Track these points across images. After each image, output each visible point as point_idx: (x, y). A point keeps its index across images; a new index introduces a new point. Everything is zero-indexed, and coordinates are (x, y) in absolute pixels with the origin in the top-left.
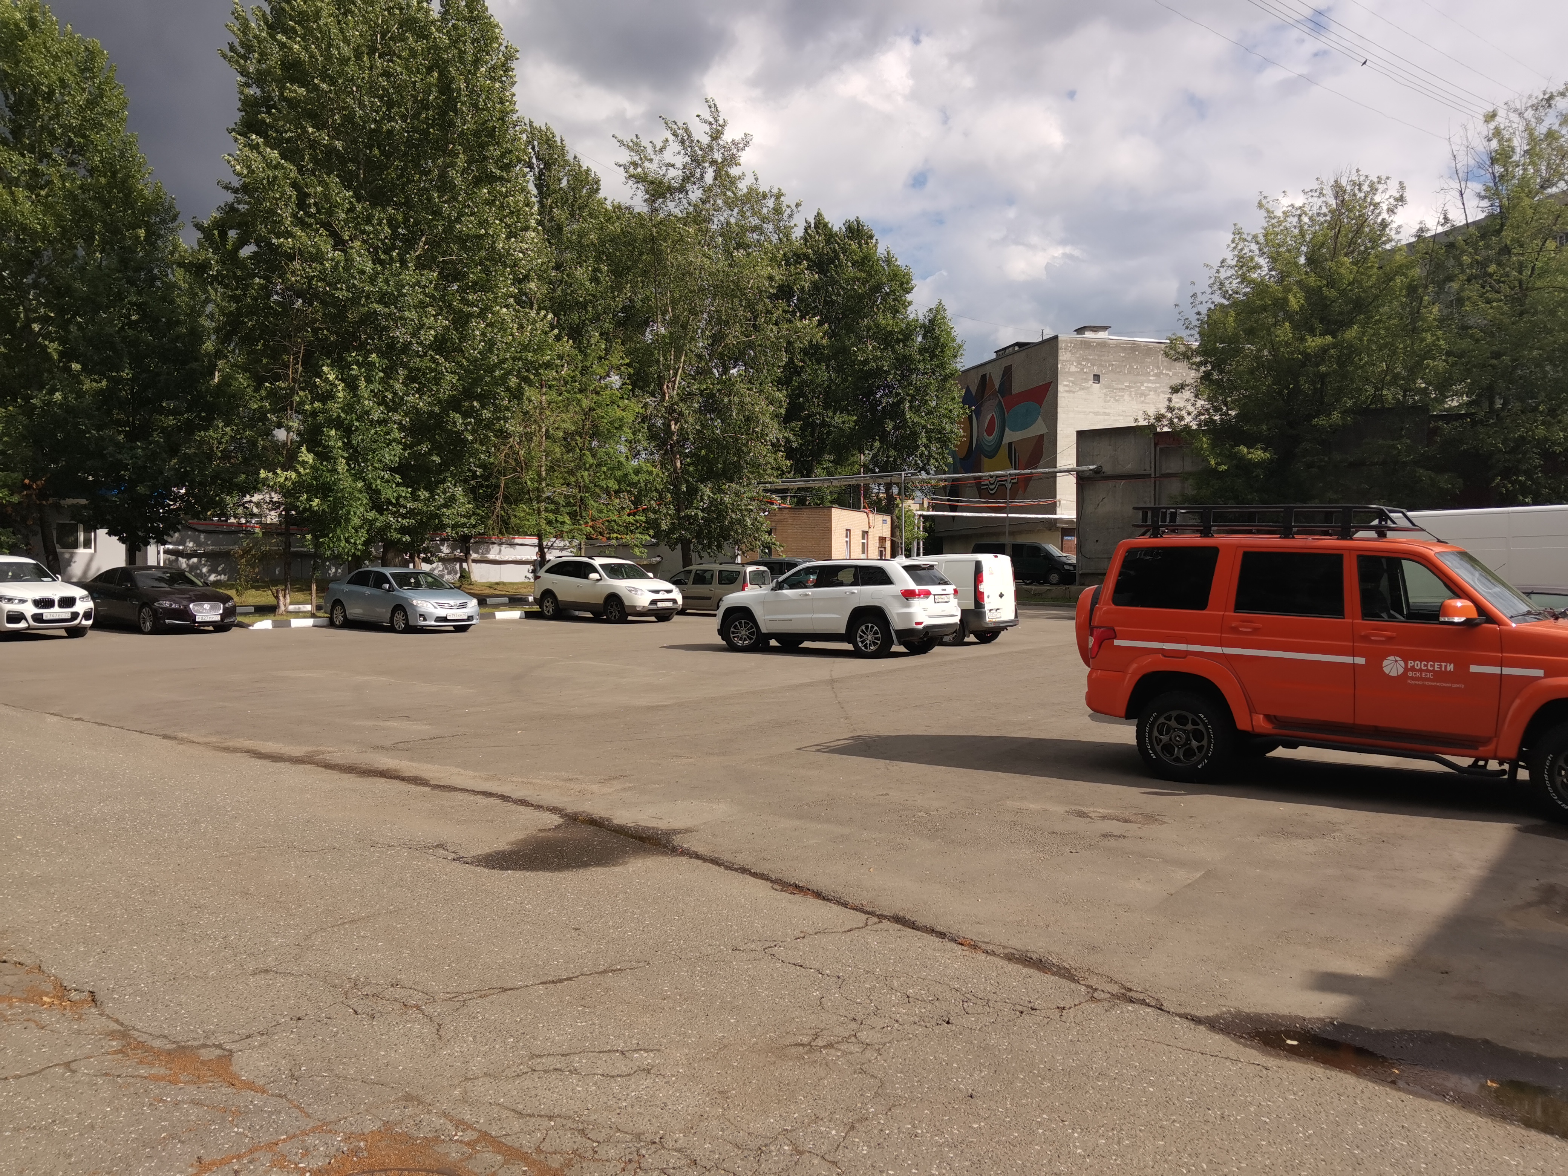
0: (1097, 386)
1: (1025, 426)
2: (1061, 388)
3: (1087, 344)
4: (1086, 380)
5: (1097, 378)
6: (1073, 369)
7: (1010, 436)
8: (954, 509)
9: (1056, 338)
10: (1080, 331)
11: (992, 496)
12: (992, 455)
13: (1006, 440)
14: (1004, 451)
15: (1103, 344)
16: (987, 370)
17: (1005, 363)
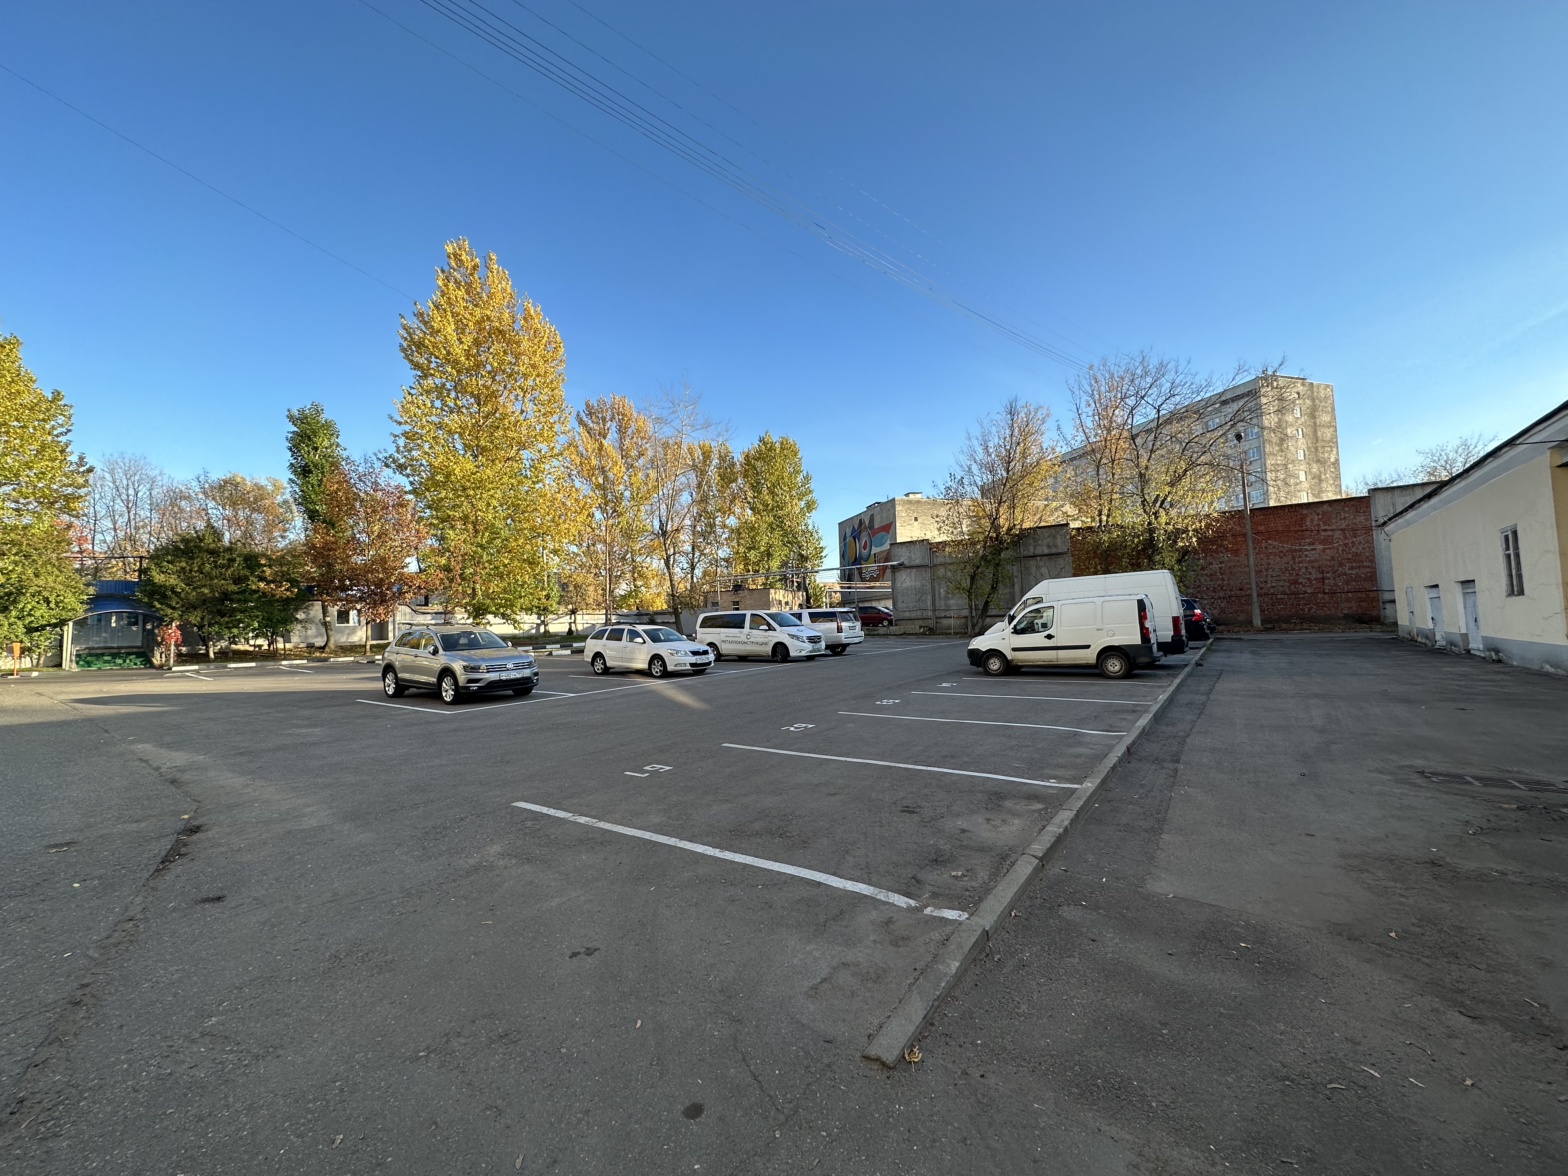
0: (916, 522)
1: (881, 545)
2: (897, 524)
3: (910, 502)
4: (911, 520)
5: (916, 519)
6: (904, 514)
7: (875, 550)
8: (849, 588)
9: (894, 499)
10: (907, 495)
11: (867, 581)
12: (867, 560)
13: (873, 553)
14: (872, 557)
15: (918, 502)
16: (863, 516)
17: (870, 513)
